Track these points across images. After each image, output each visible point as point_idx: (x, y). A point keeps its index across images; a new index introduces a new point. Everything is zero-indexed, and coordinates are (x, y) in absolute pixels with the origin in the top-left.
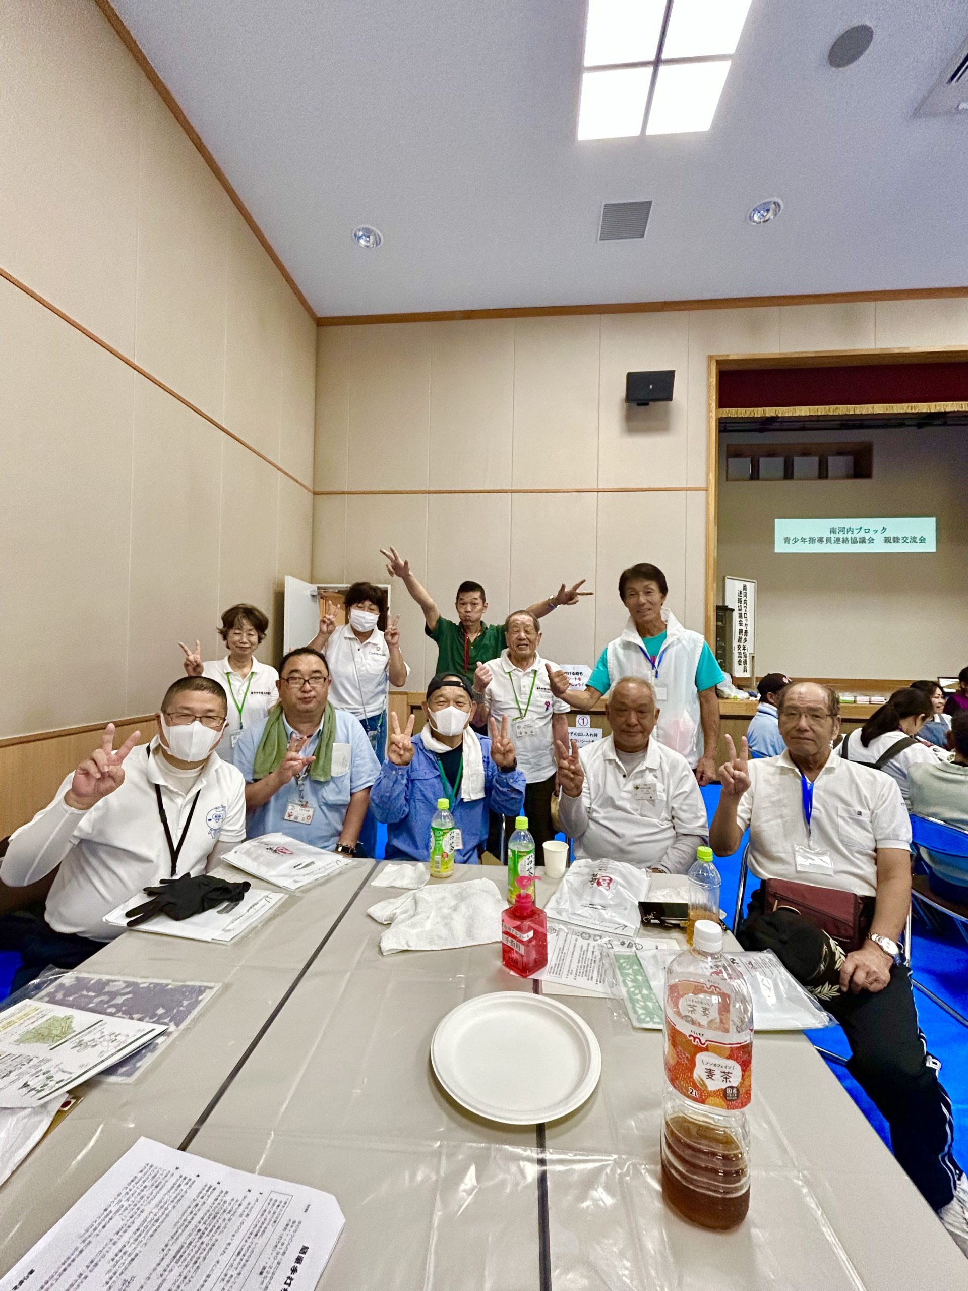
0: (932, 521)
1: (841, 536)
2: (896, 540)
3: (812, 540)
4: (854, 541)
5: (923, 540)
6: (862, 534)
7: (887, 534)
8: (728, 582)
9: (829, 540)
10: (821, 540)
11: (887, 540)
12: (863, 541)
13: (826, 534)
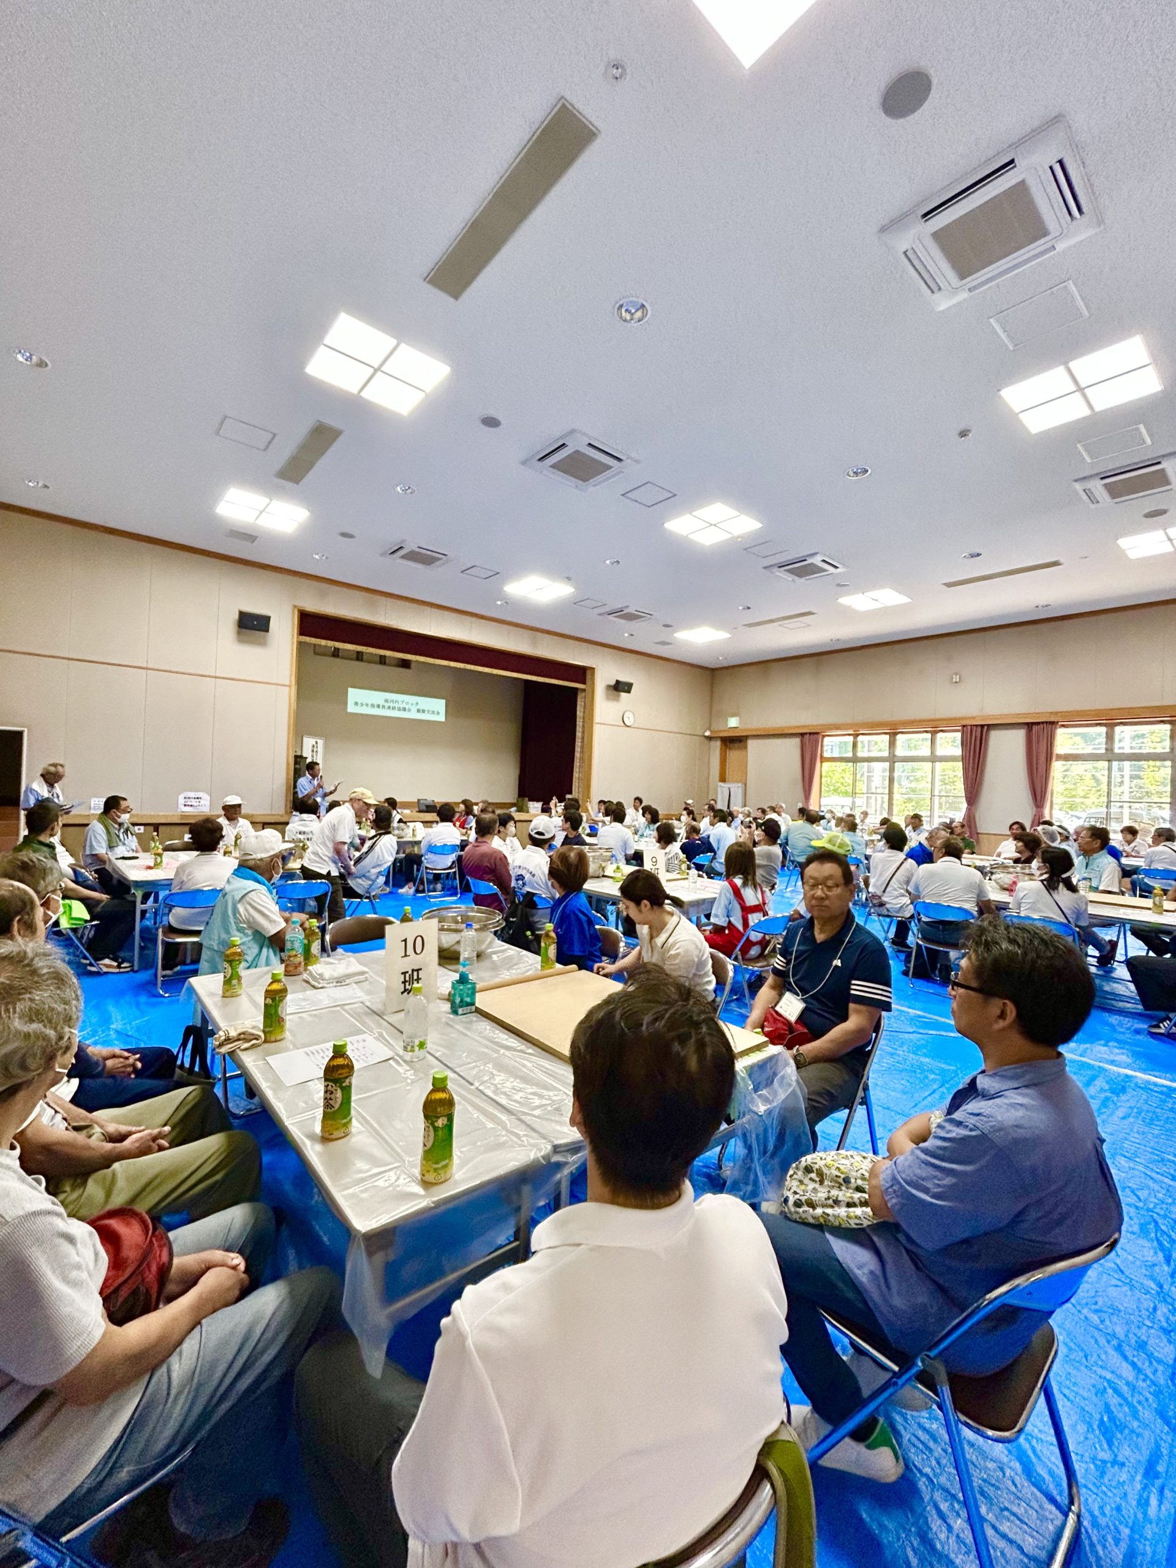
0: (443, 702)
1: (391, 705)
2: (423, 711)
3: (373, 706)
4: (399, 709)
5: (438, 713)
6: (404, 705)
7: (419, 707)
8: (306, 740)
9: (384, 707)
10: (378, 706)
11: (418, 711)
12: (404, 709)
13: (382, 703)
